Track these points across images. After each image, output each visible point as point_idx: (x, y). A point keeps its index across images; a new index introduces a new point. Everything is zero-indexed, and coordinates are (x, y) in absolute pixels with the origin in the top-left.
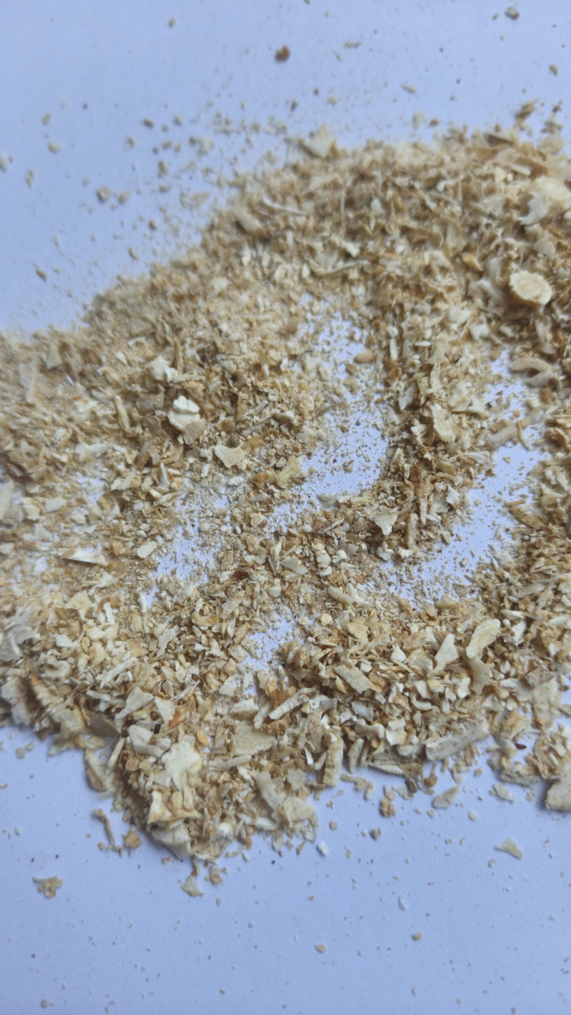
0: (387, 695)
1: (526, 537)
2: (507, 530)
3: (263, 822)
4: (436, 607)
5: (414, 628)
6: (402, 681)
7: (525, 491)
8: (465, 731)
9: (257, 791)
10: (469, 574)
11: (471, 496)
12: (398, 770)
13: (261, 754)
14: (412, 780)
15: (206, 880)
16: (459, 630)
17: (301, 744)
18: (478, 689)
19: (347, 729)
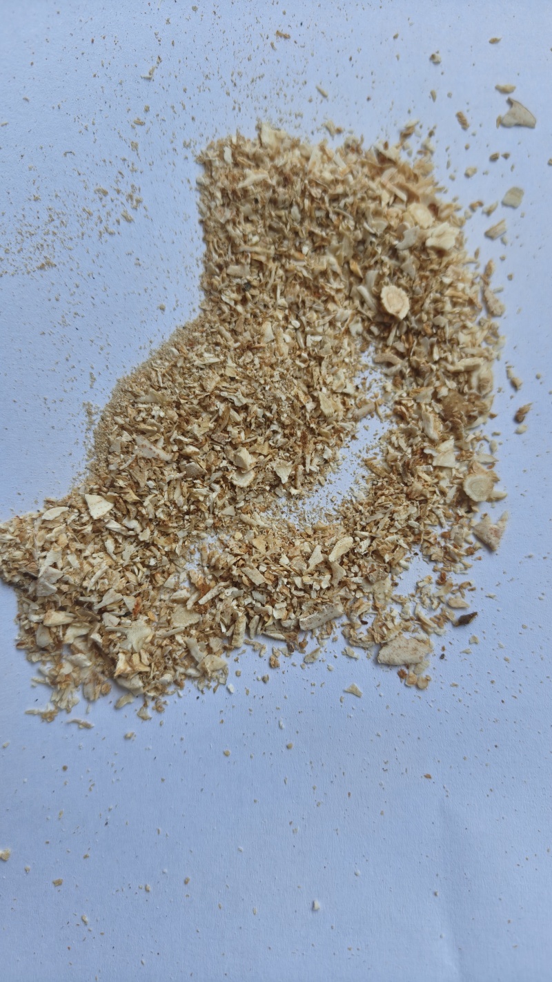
0: (276, 586)
1: (375, 482)
2: (363, 477)
3: (192, 671)
4: (313, 529)
5: (297, 543)
6: (285, 577)
7: (377, 450)
8: (326, 610)
9: (188, 650)
10: (336, 507)
11: (340, 453)
12: (282, 636)
13: (191, 626)
14: (291, 644)
15: (153, 709)
16: (326, 544)
17: (218, 619)
18: (335, 583)
19: (249, 610)
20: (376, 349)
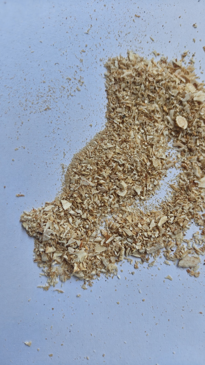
0: (137, 236)
1: (175, 194)
2: (170, 192)
3: (103, 270)
4: (150, 213)
5: (144, 218)
6: (141, 232)
7: (175, 181)
8: (157, 246)
9: (102, 262)
10: (159, 204)
11: (161, 182)
12: (139, 256)
13: (103, 252)
14: (143, 259)
15: (88, 285)
16: (156, 219)
17: (113, 249)
18: (161, 235)
19: (126, 245)
20: (174, 141)
